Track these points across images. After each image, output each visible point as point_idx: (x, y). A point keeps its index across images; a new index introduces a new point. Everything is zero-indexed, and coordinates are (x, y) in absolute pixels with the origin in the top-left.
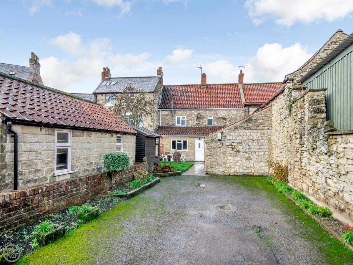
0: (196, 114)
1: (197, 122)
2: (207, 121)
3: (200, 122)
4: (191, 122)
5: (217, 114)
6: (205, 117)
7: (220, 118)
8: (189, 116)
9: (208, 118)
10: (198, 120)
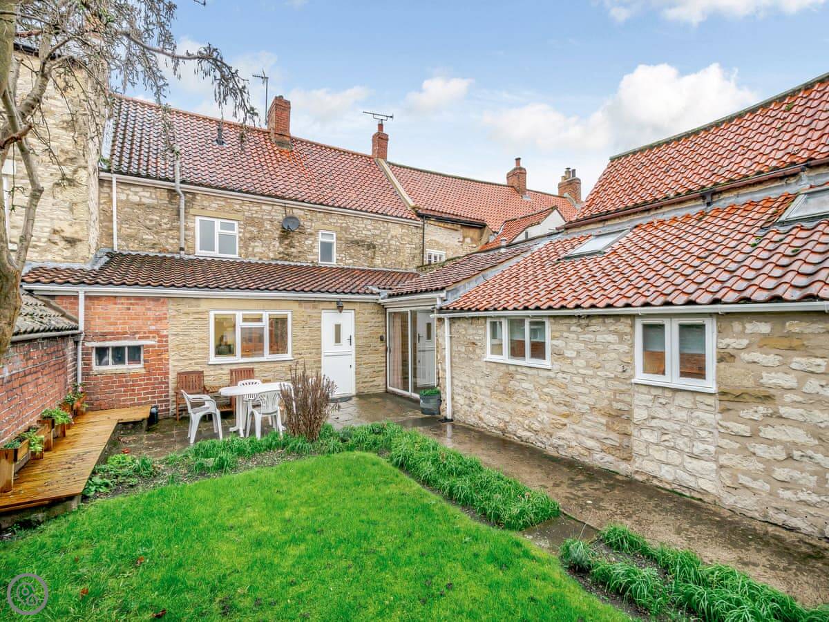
0: (281, 218)
1: (281, 249)
2: (318, 250)
3: (293, 250)
4: (258, 247)
5: (346, 229)
6: (311, 234)
7: (357, 242)
8: (250, 221)
9: (321, 239)
10: (287, 242)
